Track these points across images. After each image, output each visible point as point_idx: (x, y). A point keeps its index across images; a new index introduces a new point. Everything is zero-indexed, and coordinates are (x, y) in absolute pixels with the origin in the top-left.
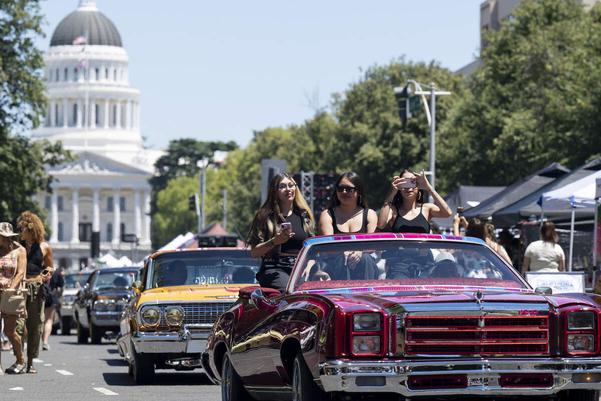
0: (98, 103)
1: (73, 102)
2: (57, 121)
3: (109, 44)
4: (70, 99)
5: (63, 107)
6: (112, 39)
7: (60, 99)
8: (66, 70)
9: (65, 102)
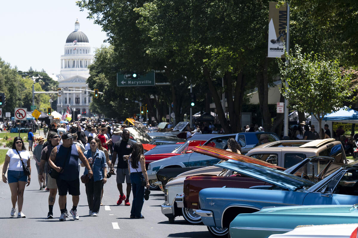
0: (81, 60)
1: (73, 60)
2: (68, 66)
3: (84, 42)
4: (72, 59)
5: (70, 62)
6: (85, 40)
7: (69, 59)
8: (71, 50)
9: (71, 60)
